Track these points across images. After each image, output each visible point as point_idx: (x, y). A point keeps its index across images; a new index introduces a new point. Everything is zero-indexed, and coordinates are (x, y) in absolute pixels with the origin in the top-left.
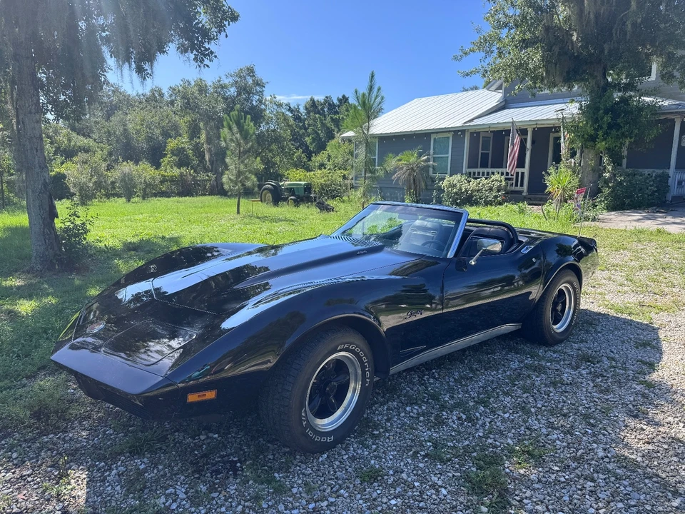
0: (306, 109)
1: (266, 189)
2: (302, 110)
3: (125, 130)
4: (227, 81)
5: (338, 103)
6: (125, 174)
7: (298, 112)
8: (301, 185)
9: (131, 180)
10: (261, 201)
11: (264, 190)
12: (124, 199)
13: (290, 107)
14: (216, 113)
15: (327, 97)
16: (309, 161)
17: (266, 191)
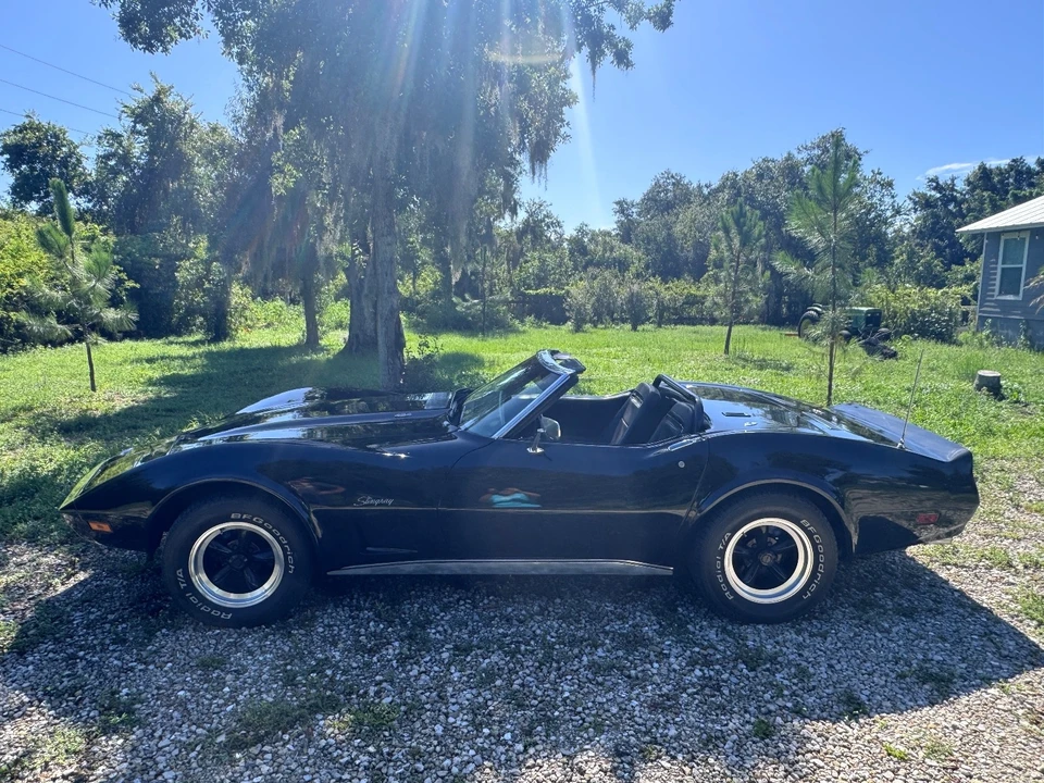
0: (969, 183)
1: (807, 317)
2: (960, 186)
3: (669, 235)
4: (800, 157)
5: (1037, 169)
6: (632, 294)
7: (953, 190)
8: (861, 312)
9: (640, 300)
10: (799, 335)
11: (805, 318)
12: (628, 326)
13: (937, 183)
14: (776, 206)
15: (1014, 161)
16: (946, 271)
17: (807, 320)
